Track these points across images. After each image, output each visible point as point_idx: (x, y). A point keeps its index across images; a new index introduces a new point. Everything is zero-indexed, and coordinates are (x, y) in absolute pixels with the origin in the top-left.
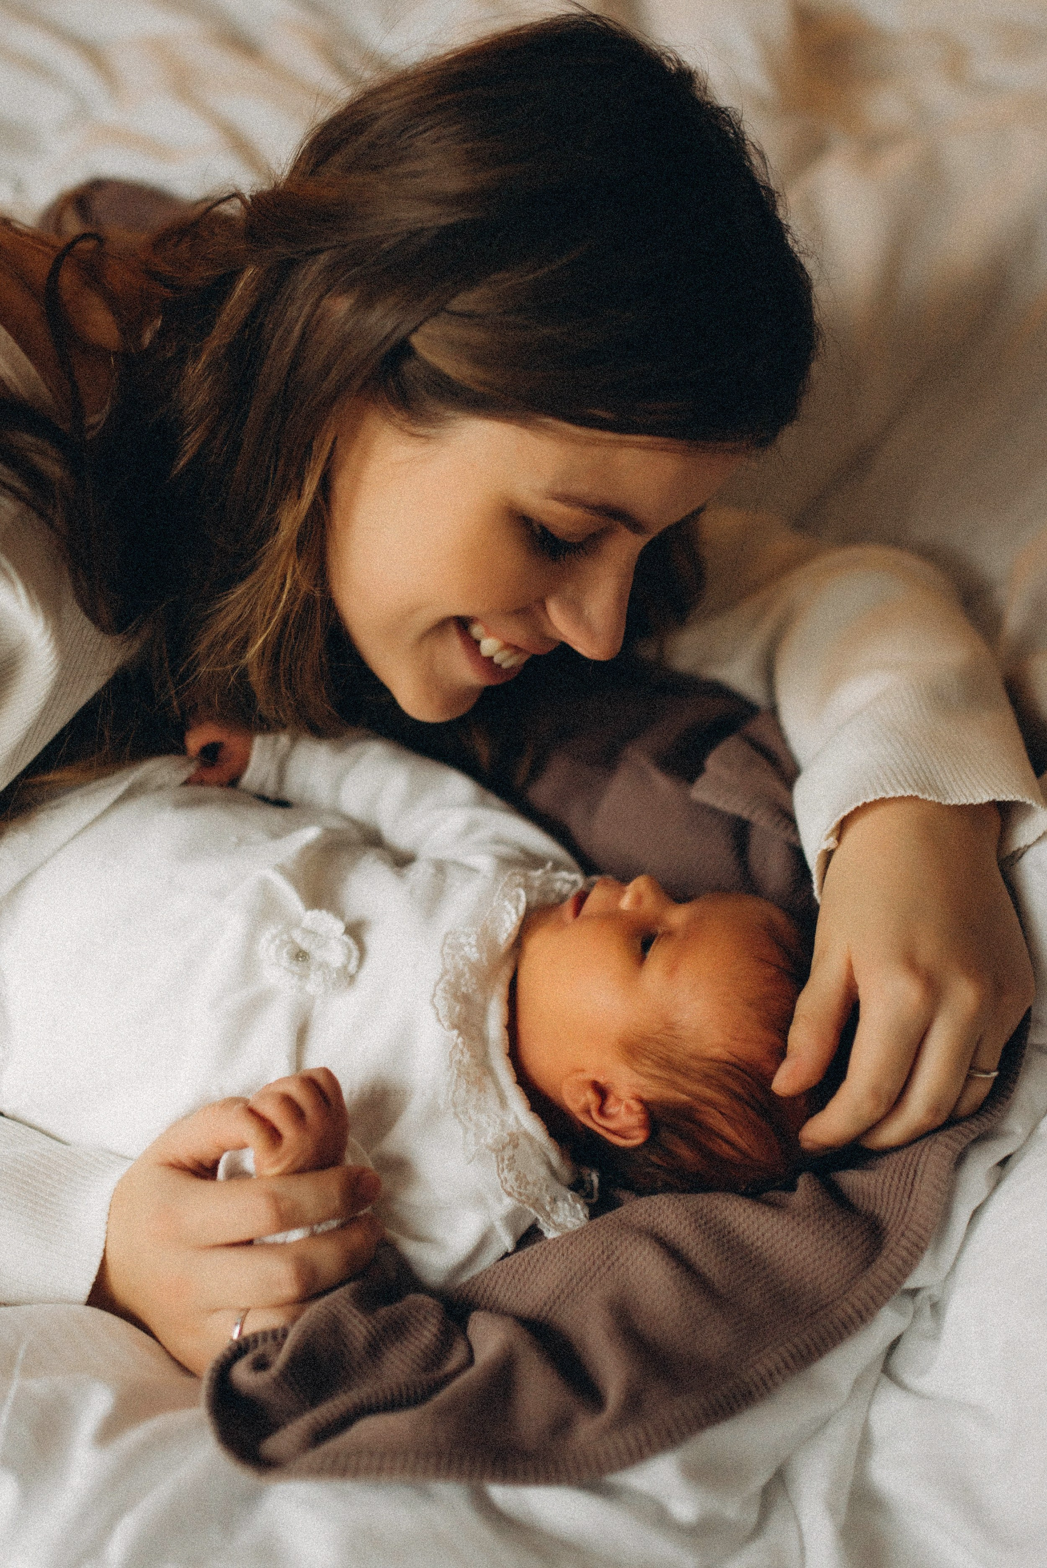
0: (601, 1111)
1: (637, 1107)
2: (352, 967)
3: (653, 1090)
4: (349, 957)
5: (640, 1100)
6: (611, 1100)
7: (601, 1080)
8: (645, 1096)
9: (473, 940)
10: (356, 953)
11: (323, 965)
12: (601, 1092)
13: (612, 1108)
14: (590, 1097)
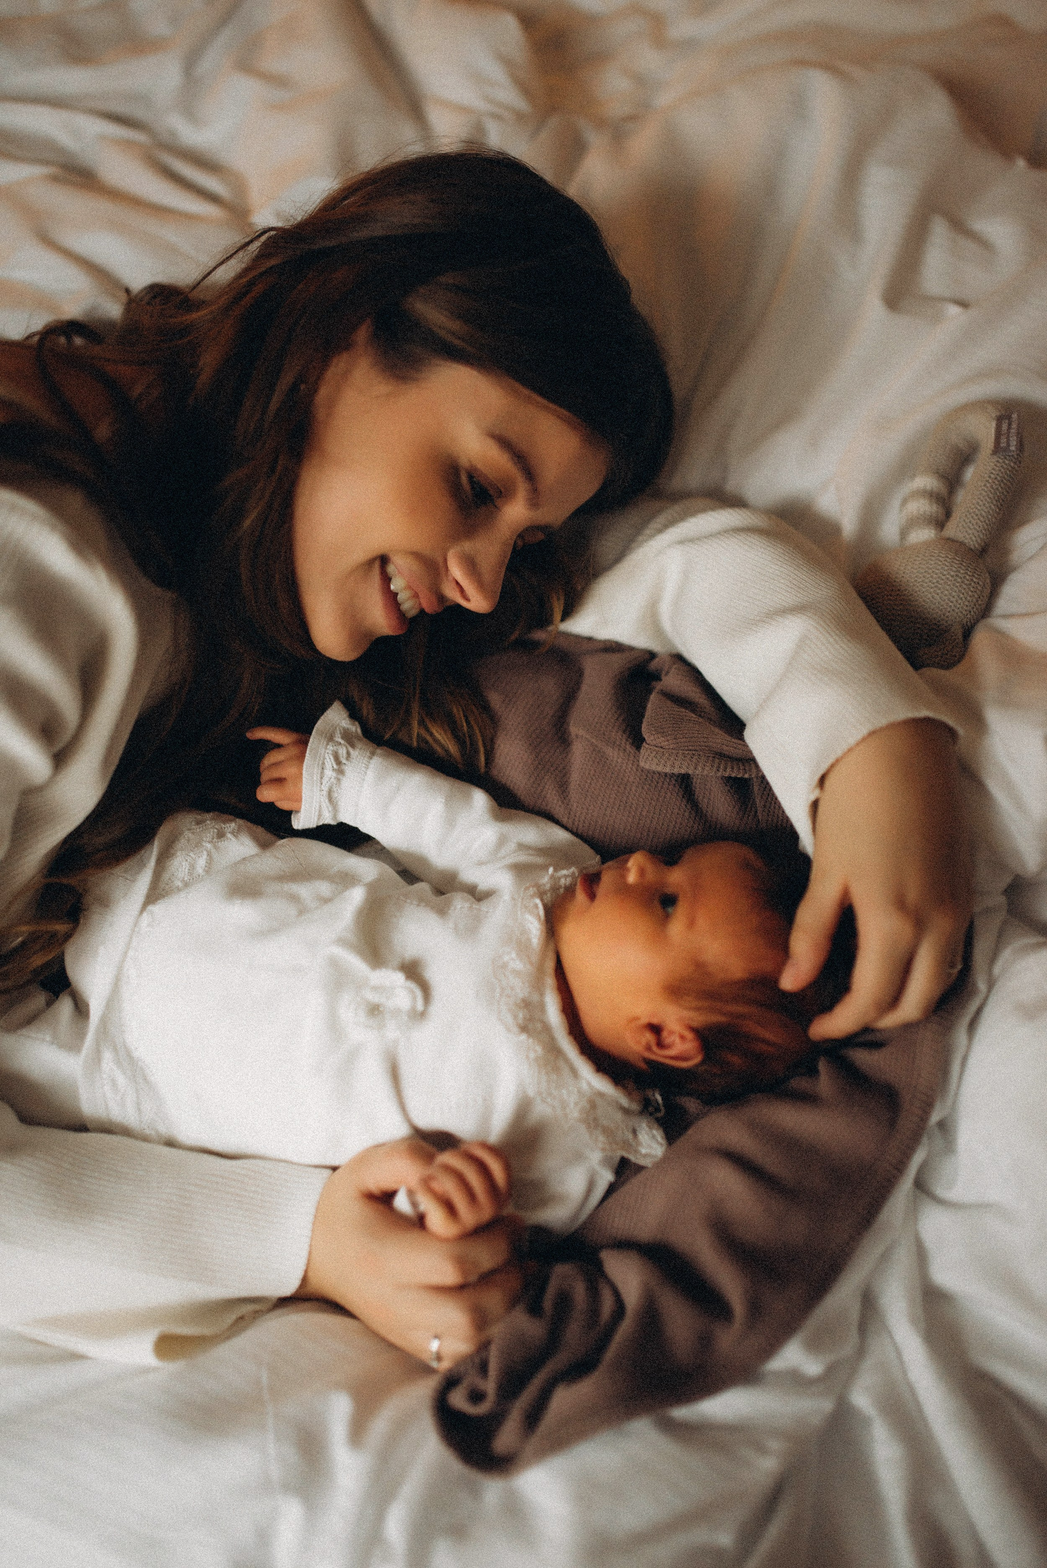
0: (660, 1044)
1: (689, 1035)
2: (420, 1006)
3: (699, 1019)
4: (414, 998)
5: (692, 1029)
6: (665, 1034)
7: (655, 1021)
8: (695, 1024)
9: (514, 955)
10: (419, 993)
11: (397, 1012)
12: (656, 1029)
13: (668, 1039)
14: (649, 1037)
